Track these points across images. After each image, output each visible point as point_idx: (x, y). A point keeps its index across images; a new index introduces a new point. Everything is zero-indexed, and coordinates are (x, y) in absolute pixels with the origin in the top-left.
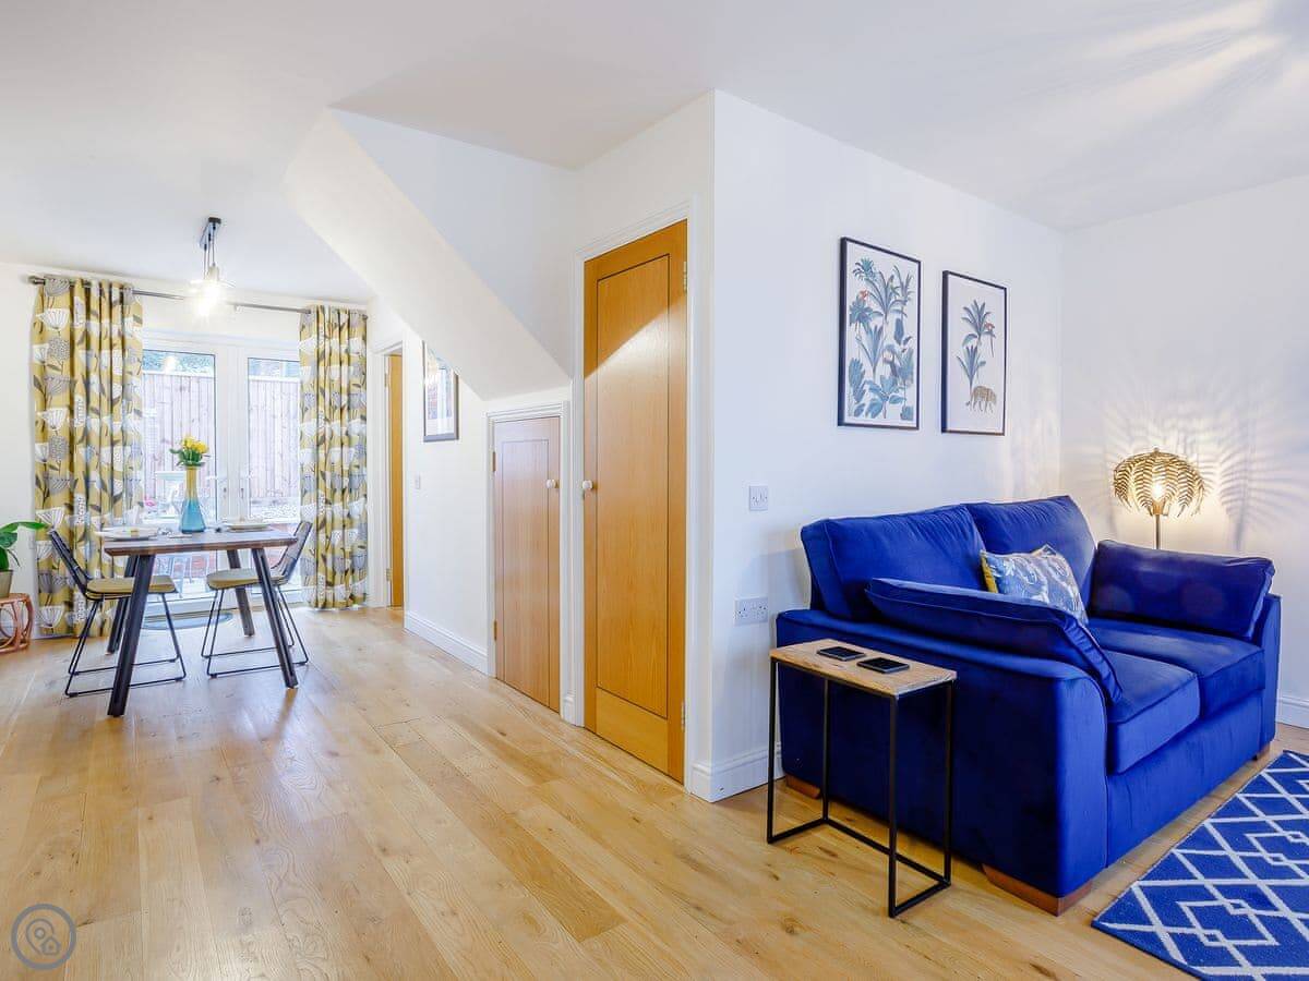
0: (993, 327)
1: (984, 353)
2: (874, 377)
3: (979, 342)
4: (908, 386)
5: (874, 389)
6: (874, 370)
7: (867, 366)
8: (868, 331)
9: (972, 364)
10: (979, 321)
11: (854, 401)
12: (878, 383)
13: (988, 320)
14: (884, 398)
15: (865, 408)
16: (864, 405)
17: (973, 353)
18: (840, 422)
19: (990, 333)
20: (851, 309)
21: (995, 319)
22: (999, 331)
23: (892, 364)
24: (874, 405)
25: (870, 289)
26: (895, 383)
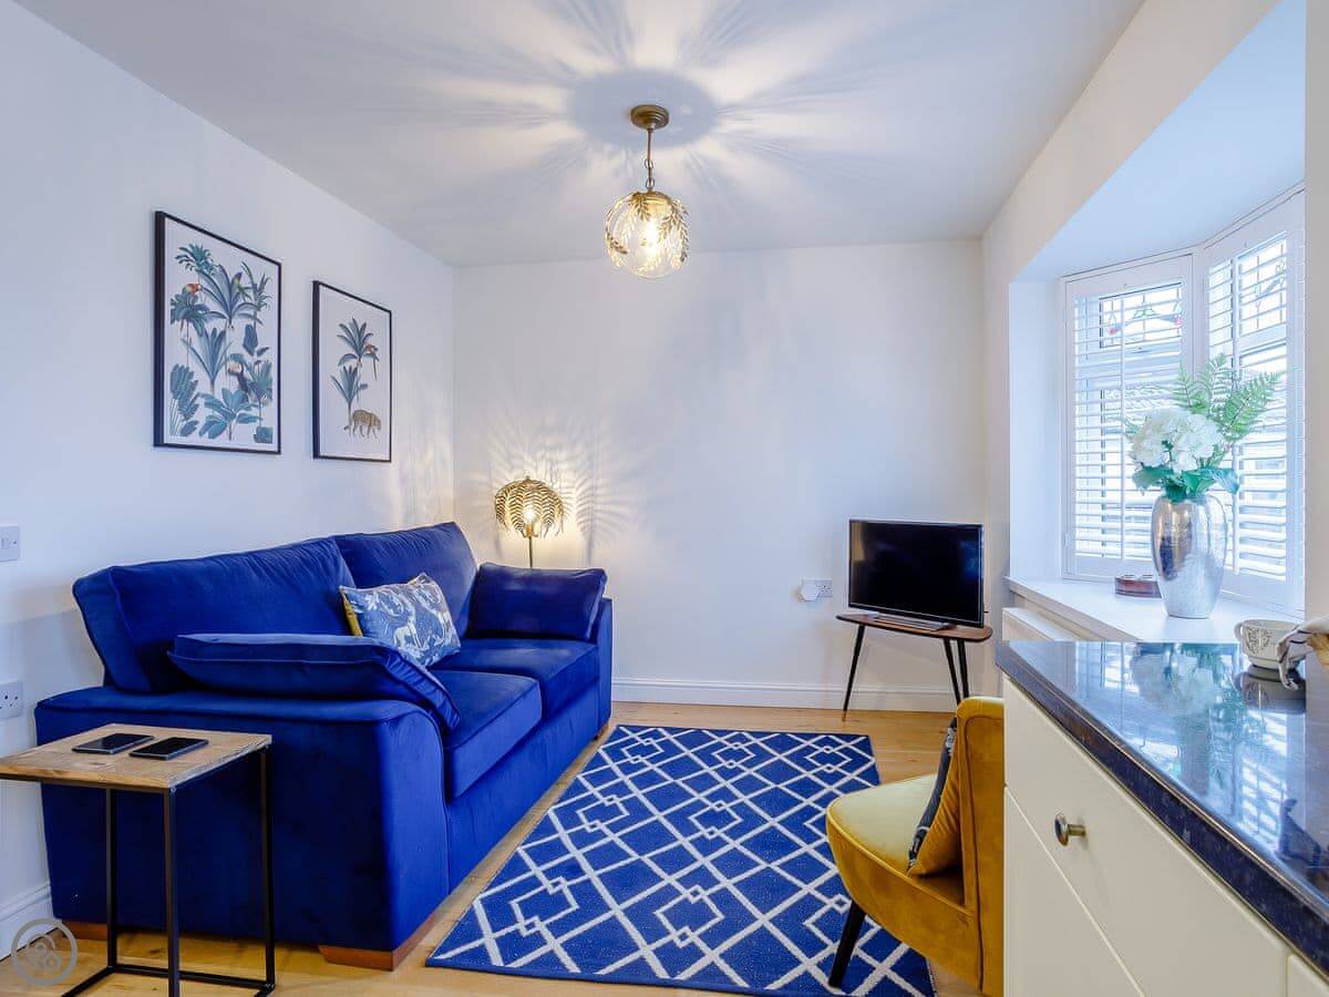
0: (376, 349)
1: (365, 374)
2: (213, 391)
3: (359, 364)
4: (265, 404)
5: (211, 403)
6: (212, 382)
7: (200, 375)
8: (202, 333)
9: (351, 384)
10: (359, 341)
11: (181, 417)
12: (219, 396)
13: (370, 341)
14: (229, 416)
15: (199, 427)
16: (196, 423)
17: (351, 375)
18: (158, 441)
19: (373, 355)
20: (173, 303)
21: (378, 340)
22: (382, 354)
23: (240, 377)
24: (213, 423)
25: (204, 283)
26: (244, 399)
